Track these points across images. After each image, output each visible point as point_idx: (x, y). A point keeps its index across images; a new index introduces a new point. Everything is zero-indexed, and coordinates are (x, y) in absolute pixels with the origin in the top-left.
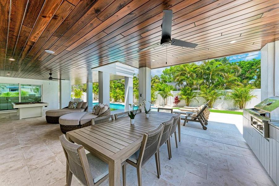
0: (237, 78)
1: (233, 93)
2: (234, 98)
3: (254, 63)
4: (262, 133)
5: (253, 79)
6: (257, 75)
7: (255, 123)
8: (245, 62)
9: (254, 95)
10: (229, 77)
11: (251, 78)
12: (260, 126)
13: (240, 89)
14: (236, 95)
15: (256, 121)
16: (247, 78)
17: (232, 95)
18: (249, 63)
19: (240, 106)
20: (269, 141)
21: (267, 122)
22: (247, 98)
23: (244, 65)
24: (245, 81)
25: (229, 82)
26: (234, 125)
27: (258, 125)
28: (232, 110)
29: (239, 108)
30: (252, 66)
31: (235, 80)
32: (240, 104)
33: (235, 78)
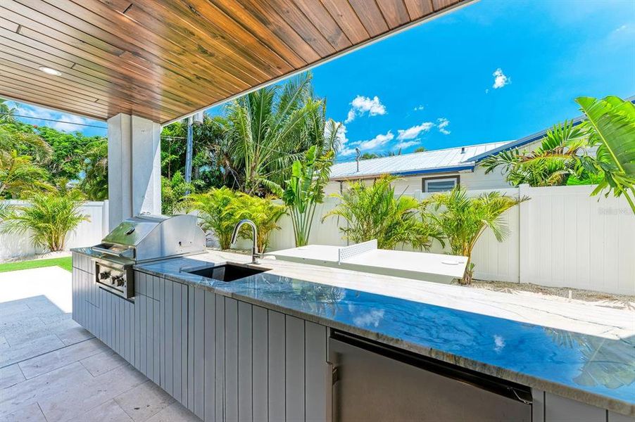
0: (40, 171)
1: (31, 209)
2: (33, 225)
3: (79, 142)
4: (123, 292)
5: (76, 177)
6: (86, 172)
7: (106, 275)
8: (58, 135)
9: (84, 214)
10: (16, 164)
11: (71, 176)
12: (118, 277)
13: (50, 201)
14: (40, 217)
15: (107, 270)
16: (63, 173)
17: (27, 217)
18: (68, 140)
19: (51, 245)
20: (133, 302)
21: (132, 266)
22: (67, 223)
23: (57, 139)
24: (59, 180)
25: (15, 178)
26: (42, 299)
27: (114, 279)
28: (26, 257)
29: (47, 249)
30: (75, 147)
31: (36, 175)
32: (50, 238)
33: (34, 168)
